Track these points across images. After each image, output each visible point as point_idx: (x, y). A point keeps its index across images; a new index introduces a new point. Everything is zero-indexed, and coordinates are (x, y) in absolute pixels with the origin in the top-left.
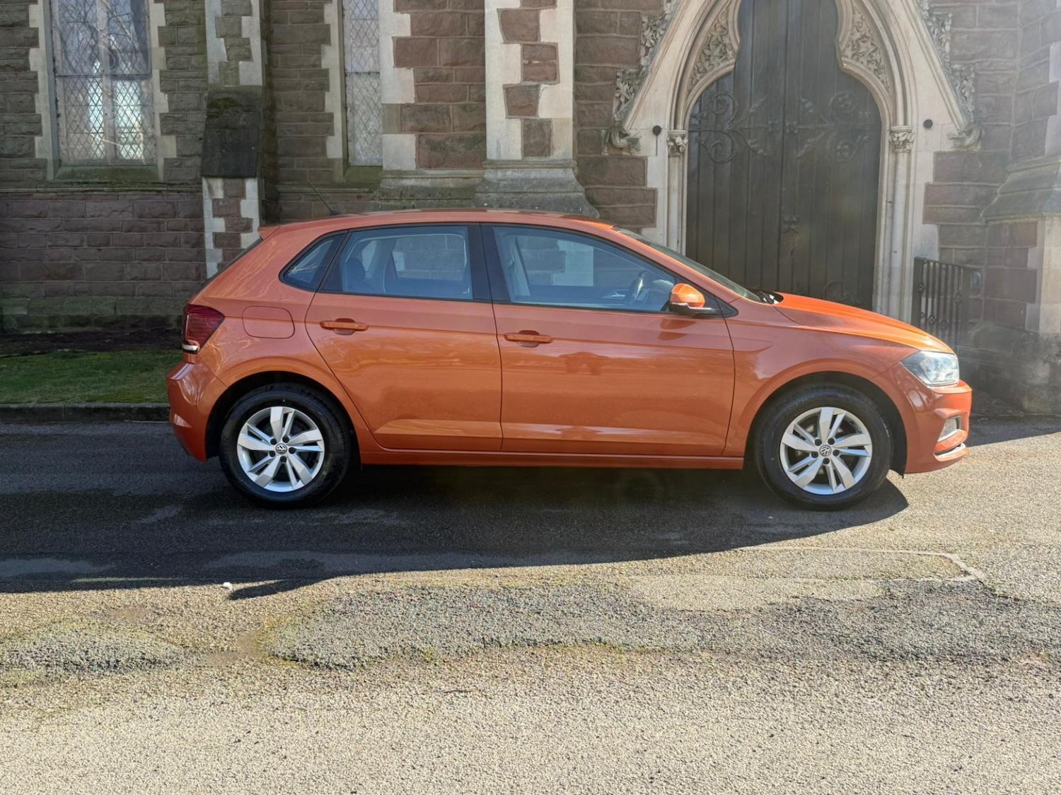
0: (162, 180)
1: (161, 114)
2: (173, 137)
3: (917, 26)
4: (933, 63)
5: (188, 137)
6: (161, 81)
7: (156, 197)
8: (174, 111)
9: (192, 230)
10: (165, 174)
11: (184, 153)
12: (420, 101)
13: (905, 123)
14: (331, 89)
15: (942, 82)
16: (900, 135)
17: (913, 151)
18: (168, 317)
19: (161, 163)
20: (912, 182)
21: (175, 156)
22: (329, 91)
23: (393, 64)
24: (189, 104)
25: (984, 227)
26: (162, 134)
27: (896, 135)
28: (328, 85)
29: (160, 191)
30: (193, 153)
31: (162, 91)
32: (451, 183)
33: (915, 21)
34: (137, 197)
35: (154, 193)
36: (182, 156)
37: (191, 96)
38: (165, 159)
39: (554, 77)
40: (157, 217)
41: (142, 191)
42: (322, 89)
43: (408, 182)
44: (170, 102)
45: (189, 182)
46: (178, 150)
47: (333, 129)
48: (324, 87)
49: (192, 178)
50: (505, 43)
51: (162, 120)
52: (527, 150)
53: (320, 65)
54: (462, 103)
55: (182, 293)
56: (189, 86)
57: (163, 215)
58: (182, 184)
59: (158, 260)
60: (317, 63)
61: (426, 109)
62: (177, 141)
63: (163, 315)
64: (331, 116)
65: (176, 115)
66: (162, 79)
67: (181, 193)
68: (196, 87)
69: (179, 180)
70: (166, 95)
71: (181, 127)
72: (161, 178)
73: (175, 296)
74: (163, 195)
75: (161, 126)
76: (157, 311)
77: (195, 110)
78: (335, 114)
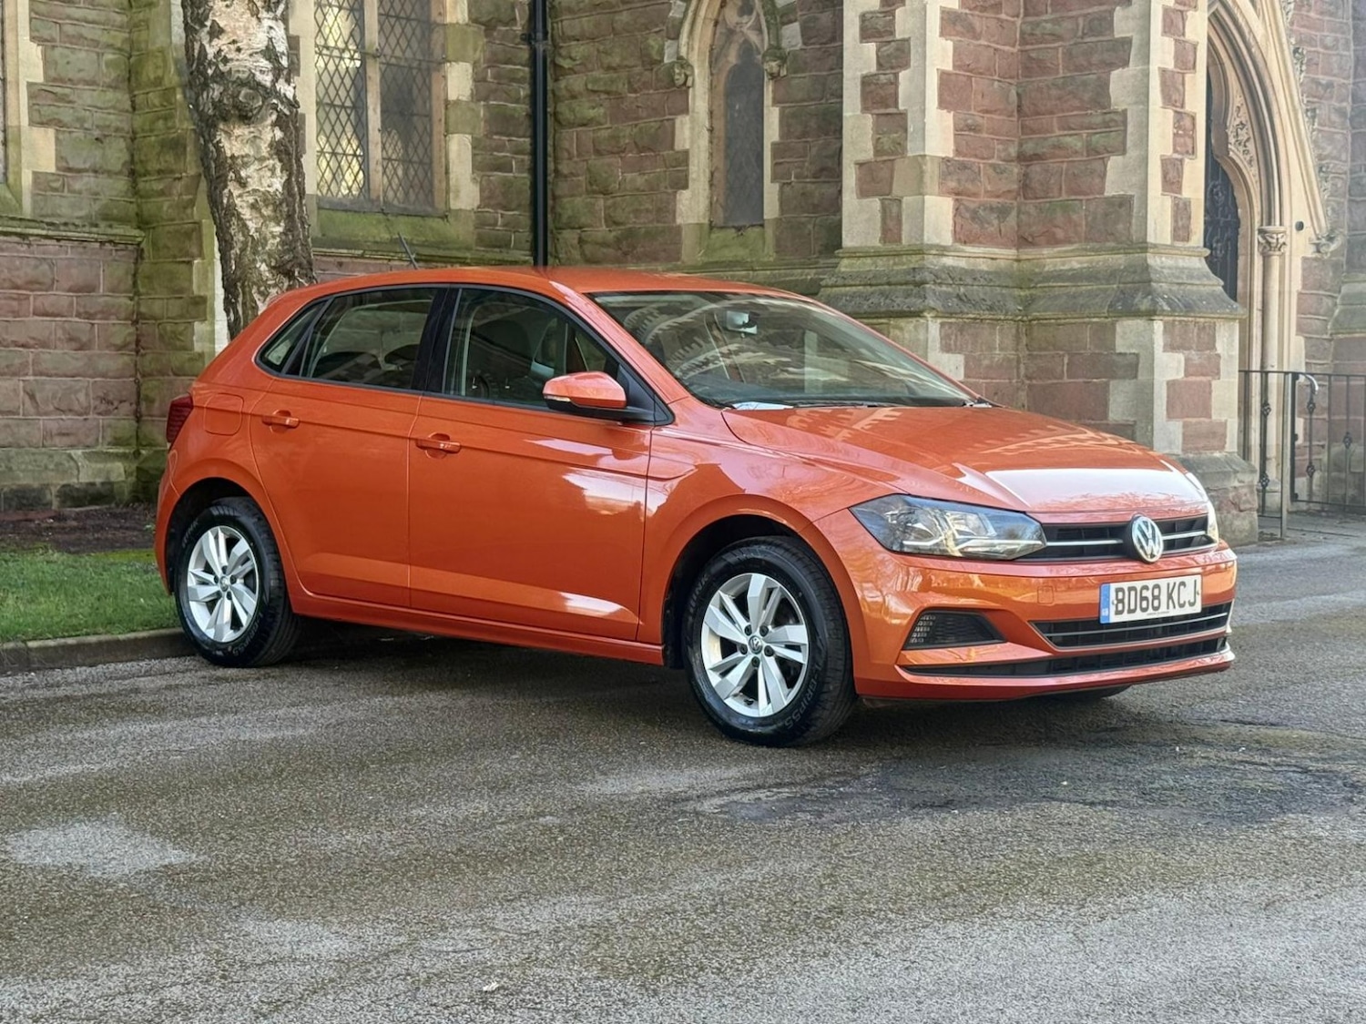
0: (29, 217)
1: (30, 85)
2: (51, 132)
3: (1297, 120)
4: (1305, 161)
5: (79, 134)
6: (31, 19)
7: (19, 247)
8: (55, 80)
9: (78, 315)
10: (35, 202)
11: (71, 165)
13: (1281, 224)
16: (1280, 236)
17: (1287, 254)
18: (47, 486)
19: (27, 180)
21: (53, 169)
22: (299, 75)
24: (80, 71)
25: (1330, 340)
26: (32, 123)
27: (1275, 236)
28: (299, 64)
29: (23, 236)
30: (87, 166)
31: (33, 39)
32: (984, 266)
33: (1296, 115)
35: (16, 239)
36: (66, 169)
37: (82, 55)
38: (35, 173)
40: (18, 288)
43: (948, 261)
44: (48, 62)
45: (77, 222)
46: (59, 158)
49: (82, 213)
51: (31, 96)
55: (57, 440)
56: (81, 36)
57: (32, 284)
58: (66, 224)
59: (15, 374)
61: (964, 167)
62: (57, 139)
63: (36, 485)
65: (57, 90)
66: (34, 15)
67: (62, 243)
68: (92, 40)
69: (59, 216)
70: (40, 48)
71: (66, 114)
72: (27, 209)
73: (44, 446)
74: (29, 245)
75: (30, 108)
76: (25, 480)
77: (87, 83)
78: (307, 116)
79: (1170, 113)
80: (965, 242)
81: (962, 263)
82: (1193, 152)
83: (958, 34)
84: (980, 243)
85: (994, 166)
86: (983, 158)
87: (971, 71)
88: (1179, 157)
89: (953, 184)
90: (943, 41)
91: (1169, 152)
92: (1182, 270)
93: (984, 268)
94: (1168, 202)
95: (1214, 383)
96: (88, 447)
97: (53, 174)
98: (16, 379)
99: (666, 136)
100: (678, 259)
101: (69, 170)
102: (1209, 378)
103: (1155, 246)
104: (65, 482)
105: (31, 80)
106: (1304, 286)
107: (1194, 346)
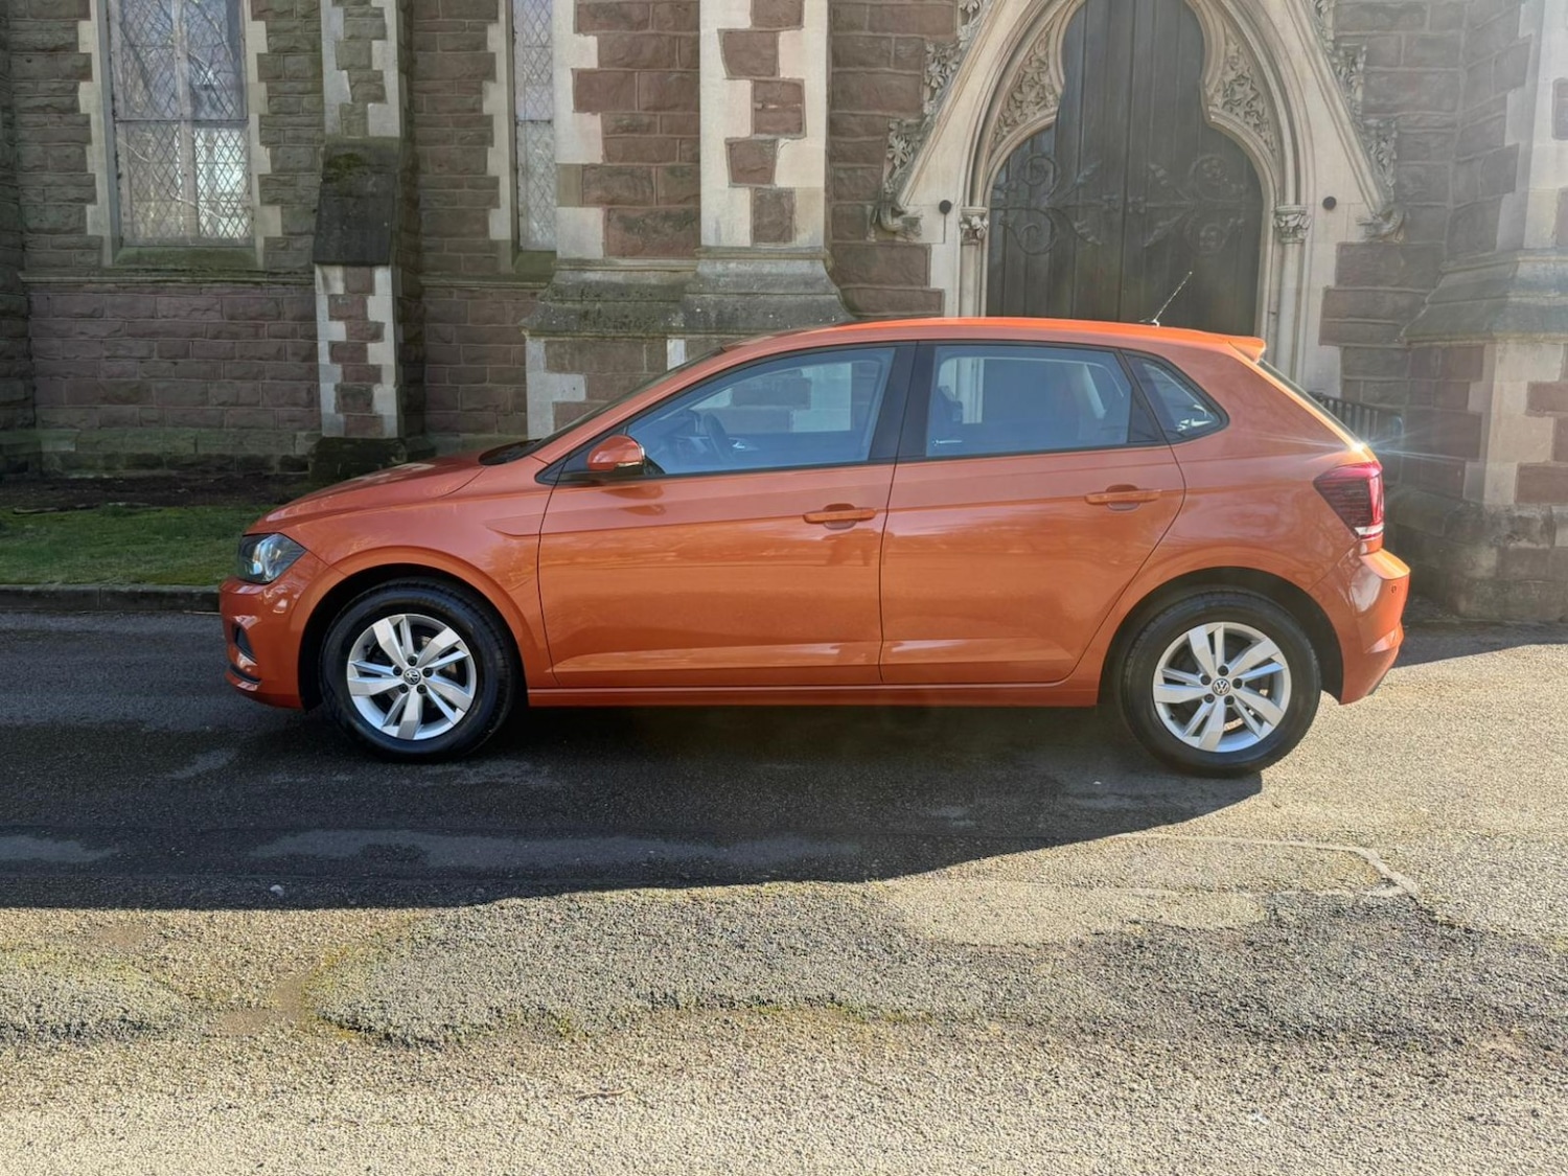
0: (262, 269)
1: (260, 176)
2: (277, 209)
4: (1339, 117)
5: (297, 208)
6: (261, 130)
7: (253, 291)
8: (279, 171)
9: (302, 338)
10: (266, 259)
11: (292, 230)
12: (609, 161)
13: (1297, 201)
14: (496, 144)
15: (1350, 144)
17: (1308, 241)
18: (271, 456)
19: (260, 243)
20: (1305, 285)
21: (280, 235)
22: (493, 146)
23: (572, 107)
24: (299, 162)
26: (263, 203)
28: (492, 137)
29: (258, 283)
30: (304, 230)
31: (262, 143)
32: (652, 279)
33: (1315, 55)
34: (228, 291)
35: (250, 285)
36: (289, 234)
37: (302, 150)
38: (266, 239)
39: (798, 129)
40: (254, 319)
41: (234, 282)
42: (483, 143)
43: (592, 276)
44: (274, 159)
45: (299, 271)
46: (284, 226)
47: (498, 198)
48: (486, 140)
49: (302, 264)
50: (729, 79)
51: (262, 184)
52: (758, 233)
53: (481, 109)
54: (669, 164)
55: (288, 424)
56: (299, 137)
57: (262, 316)
58: (289, 273)
59: (255, 379)
60: (477, 106)
61: (619, 172)
62: (282, 213)
63: (262, 455)
64: (495, 182)
65: (281, 178)
66: (263, 126)
67: (288, 286)
68: (308, 139)
69: (284, 267)
70: (268, 150)
71: (288, 194)
72: (260, 262)
73: (278, 428)
74: (262, 289)
75: (261, 192)
76: (253, 449)
77: (306, 170)
78: (501, 179)
79: (745, 86)
81: (618, 278)
82: (800, 130)
83: (602, 26)
84: (647, 254)
85: (672, 171)
86: (655, 161)
88: (769, 137)
90: (581, 38)
91: (744, 130)
93: (654, 281)
94: (743, 197)
96: (313, 430)
98: (256, 382)
101: (292, 234)
104: (285, 454)
105: (261, 173)
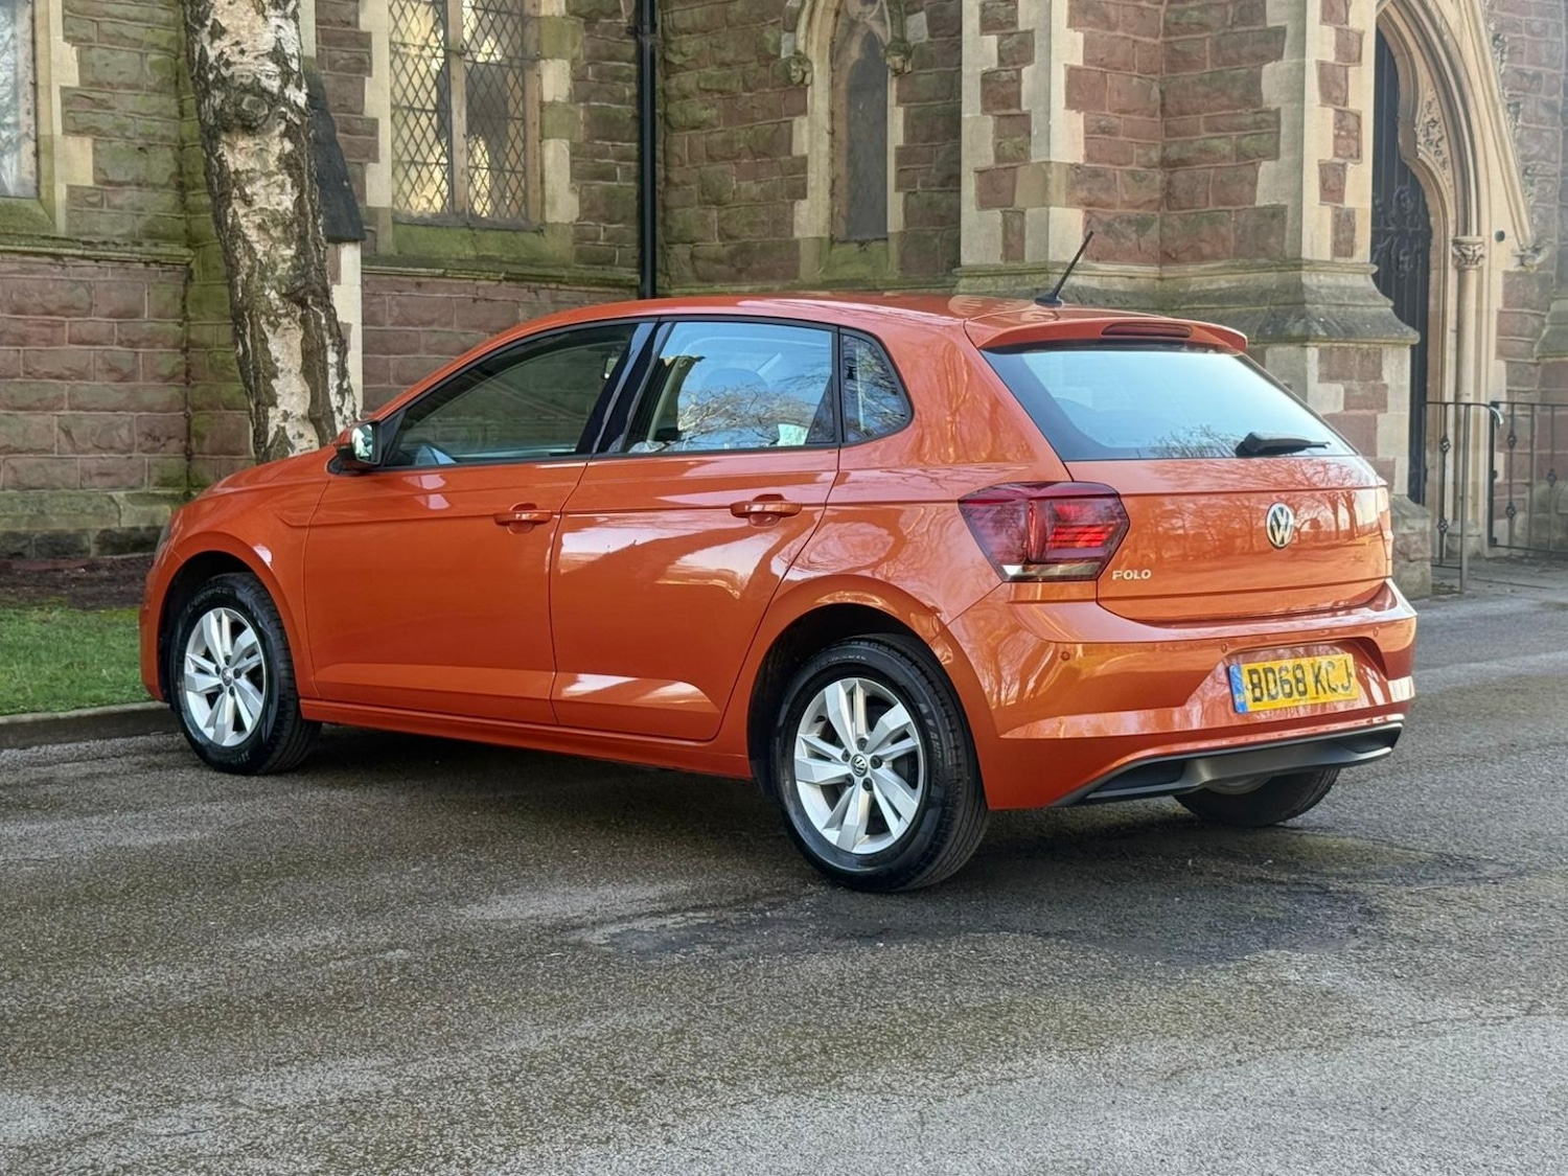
0: (63, 236)
1: (64, 90)
2: (88, 142)
4: (1507, 162)
5: (120, 143)
6: (64, 17)
7: (52, 269)
8: (92, 84)
9: (120, 343)
10: (69, 218)
11: (110, 178)
12: (1087, 162)
13: (1479, 234)
14: (374, 73)
16: (1476, 247)
17: (1486, 268)
18: (84, 531)
19: (61, 194)
21: (90, 183)
22: (370, 75)
23: (1063, 104)
24: (120, 73)
25: (1537, 364)
26: (66, 131)
27: (1471, 247)
28: (371, 64)
29: (57, 256)
30: (129, 178)
31: (67, 38)
32: (1119, 285)
34: (16, 267)
35: (48, 260)
36: (105, 182)
37: (123, 56)
38: (69, 187)
40: (51, 314)
41: (25, 253)
42: (359, 71)
44: (84, 65)
45: (118, 240)
46: (97, 169)
47: (377, 149)
48: (363, 66)
49: (123, 231)
50: (1322, 106)
51: (65, 103)
53: (357, 24)
54: (1128, 168)
55: (97, 481)
56: (122, 35)
57: (67, 309)
58: (105, 243)
59: (48, 409)
60: (352, 18)
61: (1096, 174)
62: (95, 149)
63: (71, 530)
64: (375, 123)
65: (94, 95)
66: (67, 12)
67: (101, 264)
68: (135, 39)
69: (98, 234)
70: (75, 48)
71: (105, 121)
72: (61, 227)
73: (81, 488)
74: (64, 266)
75: (65, 115)
76: (59, 524)
77: (129, 87)
78: (380, 121)
79: (1330, 112)
80: (1098, 260)
81: (1095, 283)
82: (1358, 156)
83: (1090, 24)
84: (1116, 259)
85: (1133, 174)
86: (1119, 165)
87: (1104, 66)
88: (1341, 161)
89: (1082, 194)
90: (1071, 32)
91: (1329, 156)
92: (1343, 289)
93: (1121, 288)
94: (1327, 213)
95: (1380, 417)
96: (132, 488)
97: (90, 188)
98: (49, 413)
99: (781, 141)
100: (796, 277)
101: (110, 183)
102: (1374, 412)
103: (1311, 262)
104: (105, 527)
105: (64, 84)
106: (1506, 303)
107: (1356, 375)
